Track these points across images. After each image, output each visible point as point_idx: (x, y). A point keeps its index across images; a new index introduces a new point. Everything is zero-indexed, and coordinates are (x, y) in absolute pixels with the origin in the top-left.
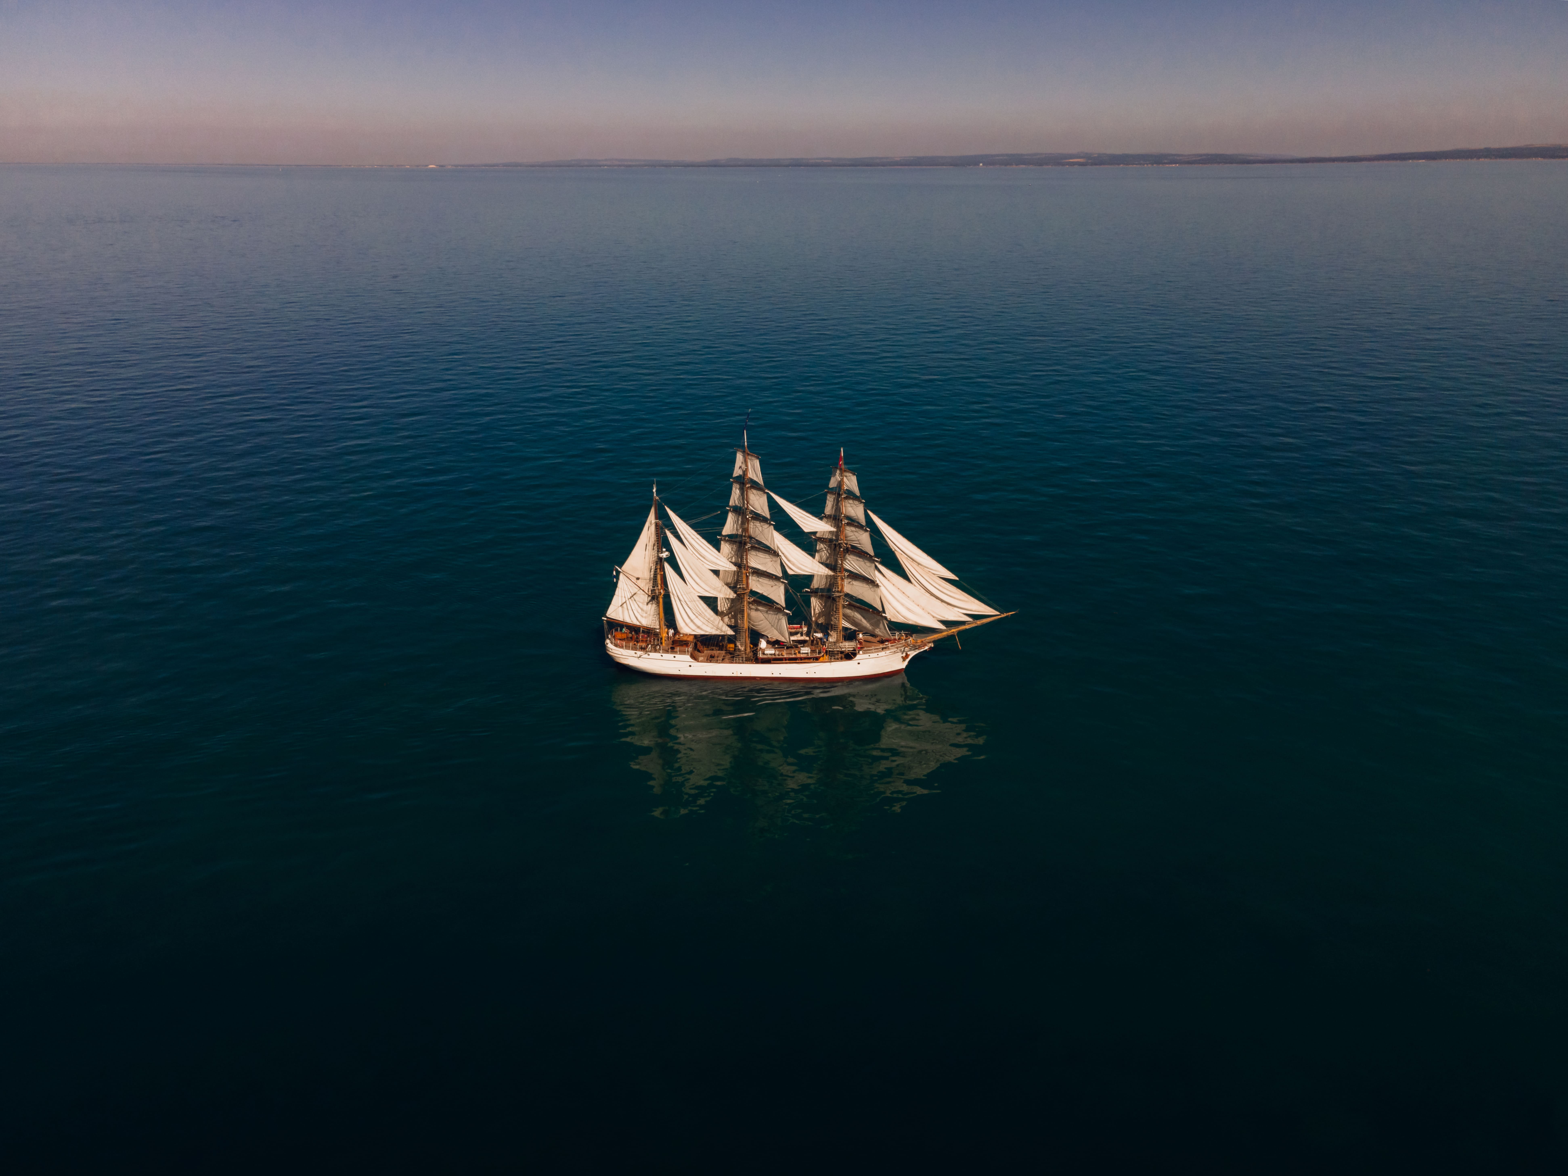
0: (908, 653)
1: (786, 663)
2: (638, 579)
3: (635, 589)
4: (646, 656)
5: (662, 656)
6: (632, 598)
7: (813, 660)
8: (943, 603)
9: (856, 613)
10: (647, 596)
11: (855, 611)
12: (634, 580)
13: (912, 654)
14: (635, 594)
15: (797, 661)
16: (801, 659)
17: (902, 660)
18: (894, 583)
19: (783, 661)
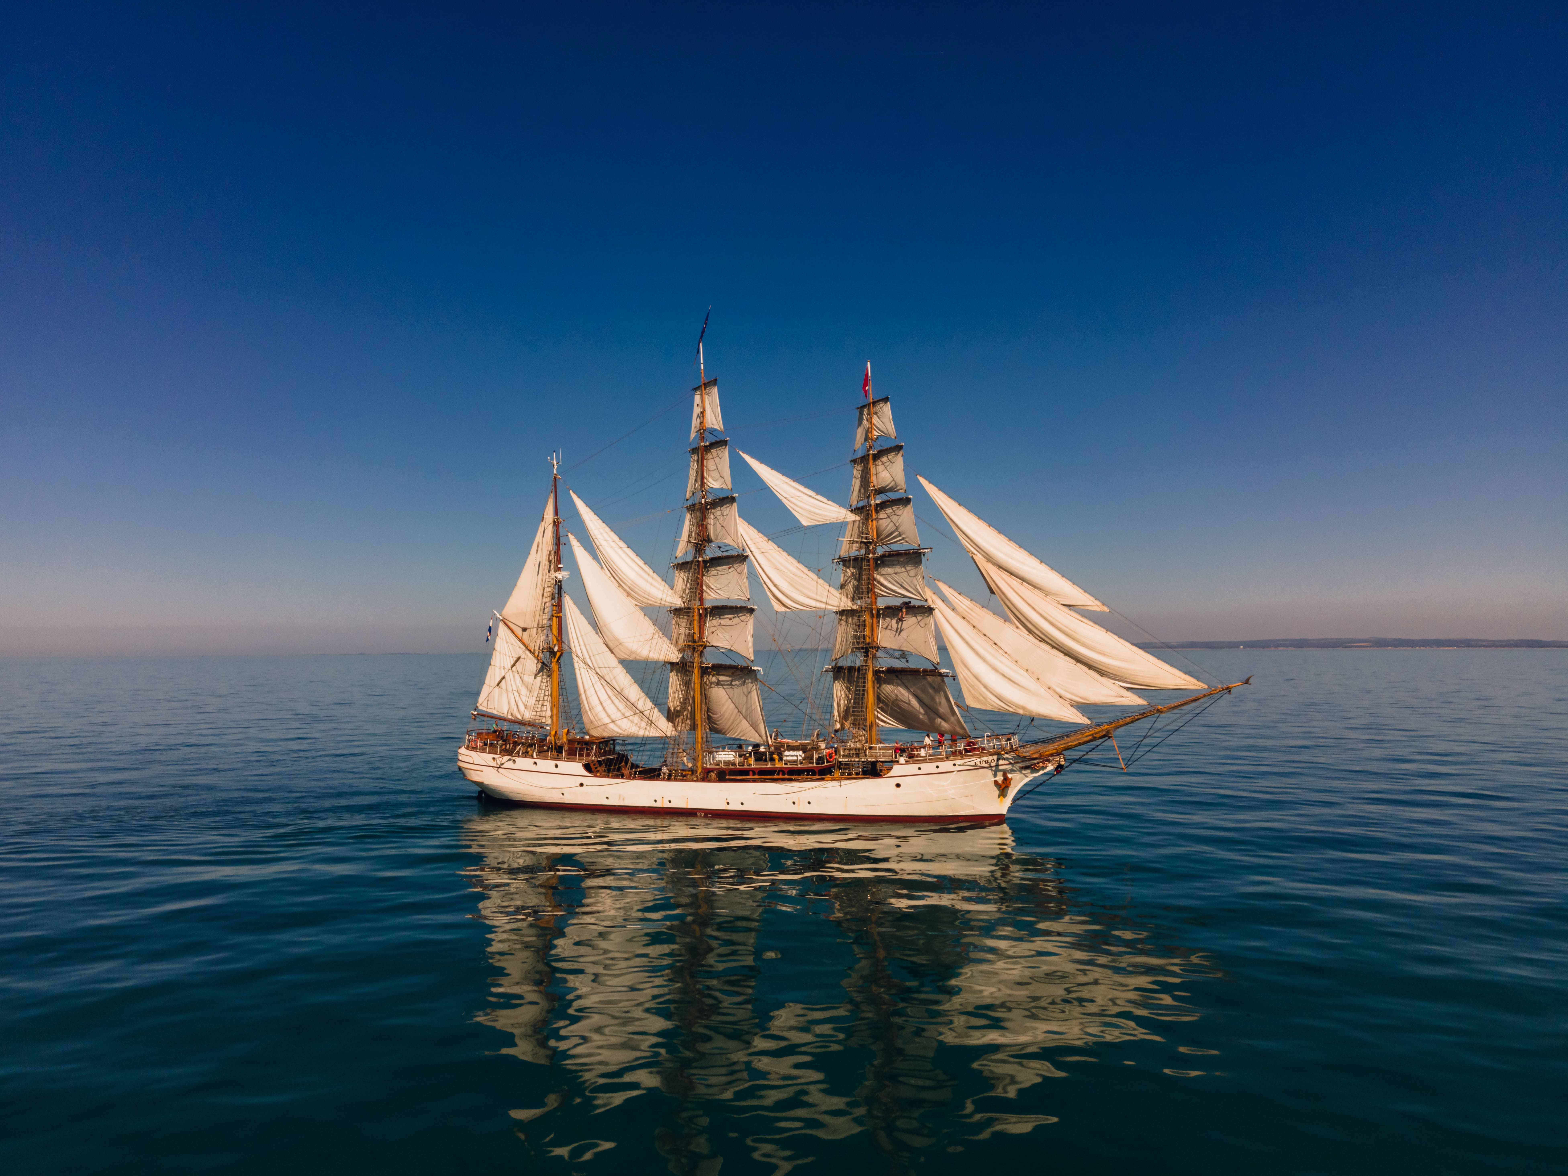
0: (1010, 776)
1: (754, 781)
2: (524, 630)
3: (520, 650)
4: (510, 765)
5: (535, 763)
6: (514, 668)
7: (808, 775)
8: (1078, 664)
9: (900, 689)
10: (536, 661)
11: (898, 685)
12: (519, 631)
13: (1020, 781)
14: (519, 658)
15: (775, 777)
16: (782, 771)
17: (997, 792)
18: (974, 624)
19: (748, 775)
